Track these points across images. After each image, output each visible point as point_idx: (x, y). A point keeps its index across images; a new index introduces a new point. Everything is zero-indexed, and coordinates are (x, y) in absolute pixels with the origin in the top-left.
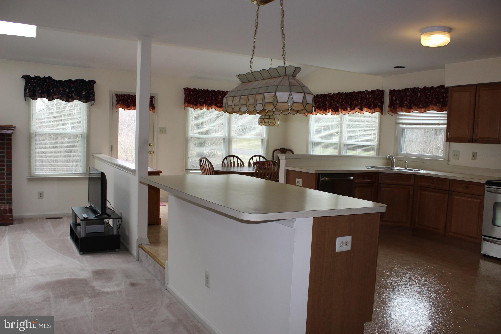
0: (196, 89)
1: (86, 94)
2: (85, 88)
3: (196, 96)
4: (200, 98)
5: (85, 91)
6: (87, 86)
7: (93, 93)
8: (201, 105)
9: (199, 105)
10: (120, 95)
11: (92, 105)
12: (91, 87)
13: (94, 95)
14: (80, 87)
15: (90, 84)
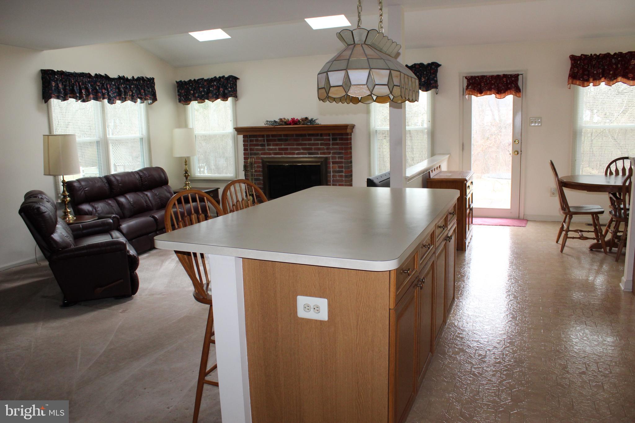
0: (586, 56)
1: (426, 81)
2: (425, 73)
3: (587, 66)
4: (594, 68)
5: (424, 78)
6: (428, 71)
7: (435, 79)
8: (595, 79)
9: (591, 80)
10: (470, 77)
11: (437, 94)
12: (432, 71)
13: (436, 81)
14: (419, 73)
15: (431, 67)
